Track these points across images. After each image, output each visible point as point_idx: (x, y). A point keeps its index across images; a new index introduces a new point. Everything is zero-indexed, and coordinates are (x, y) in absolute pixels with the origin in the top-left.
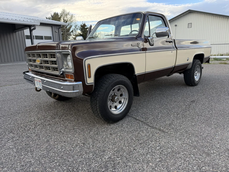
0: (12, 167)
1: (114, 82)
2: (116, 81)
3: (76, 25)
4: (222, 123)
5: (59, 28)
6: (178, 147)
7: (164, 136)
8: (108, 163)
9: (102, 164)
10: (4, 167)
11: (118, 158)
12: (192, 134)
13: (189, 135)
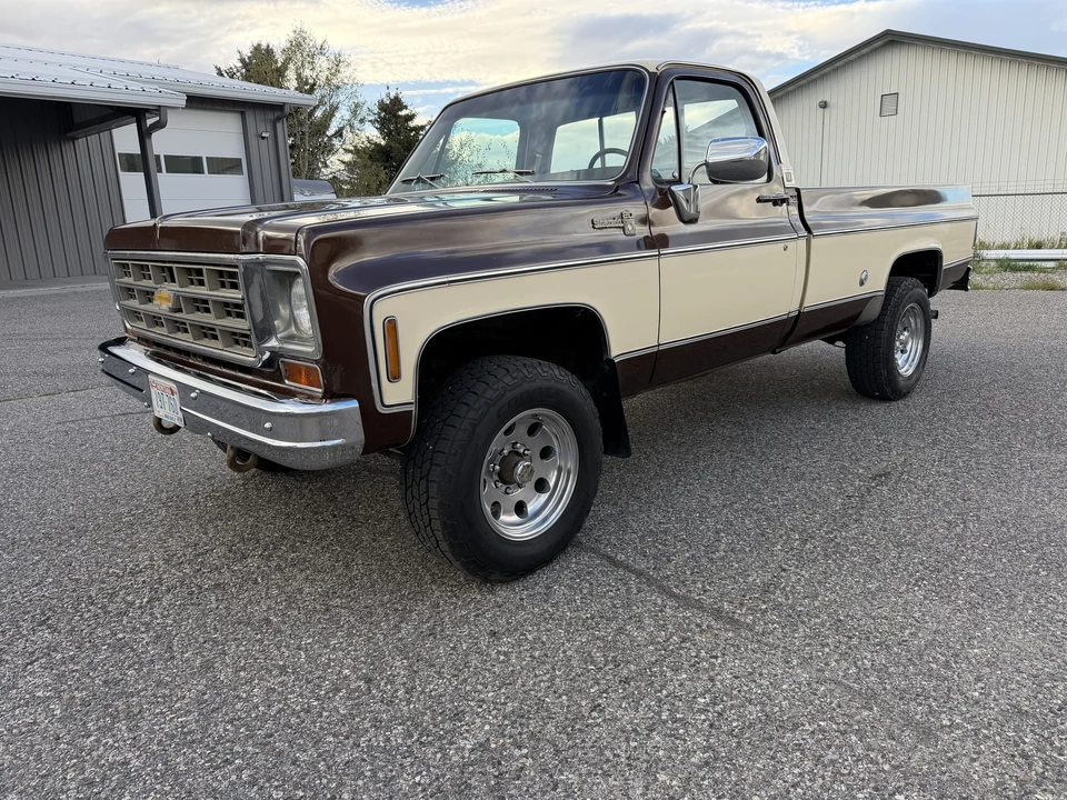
0: (43, 788)
1: (509, 395)
2: (517, 392)
3: (357, 106)
4: (1002, 581)
5: (279, 119)
6: (794, 697)
7: (733, 646)
8: (472, 773)
9: (444, 776)
10: (7, 789)
11: (520, 748)
12: (864, 636)
13: (850, 638)
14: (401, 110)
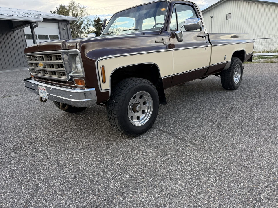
0: (16, 191)
1: (134, 87)
2: (137, 86)
3: (88, 21)
4: (265, 132)
5: (68, 24)
6: (212, 162)
7: (196, 150)
8: (130, 183)
9: (122, 184)
10: (6, 192)
11: (142, 176)
12: (230, 146)
13: (226, 147)
14: (100, 22)
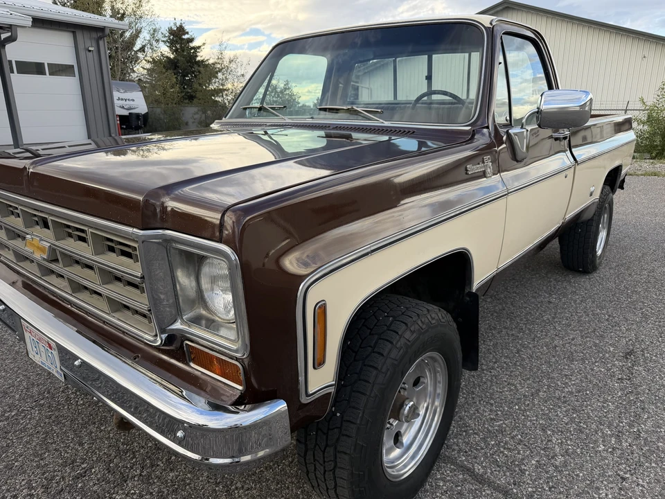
14: (184, 35)
